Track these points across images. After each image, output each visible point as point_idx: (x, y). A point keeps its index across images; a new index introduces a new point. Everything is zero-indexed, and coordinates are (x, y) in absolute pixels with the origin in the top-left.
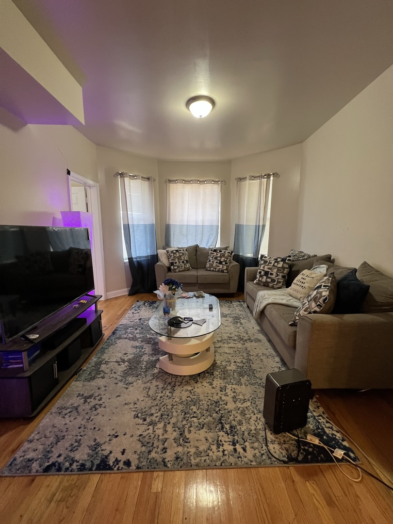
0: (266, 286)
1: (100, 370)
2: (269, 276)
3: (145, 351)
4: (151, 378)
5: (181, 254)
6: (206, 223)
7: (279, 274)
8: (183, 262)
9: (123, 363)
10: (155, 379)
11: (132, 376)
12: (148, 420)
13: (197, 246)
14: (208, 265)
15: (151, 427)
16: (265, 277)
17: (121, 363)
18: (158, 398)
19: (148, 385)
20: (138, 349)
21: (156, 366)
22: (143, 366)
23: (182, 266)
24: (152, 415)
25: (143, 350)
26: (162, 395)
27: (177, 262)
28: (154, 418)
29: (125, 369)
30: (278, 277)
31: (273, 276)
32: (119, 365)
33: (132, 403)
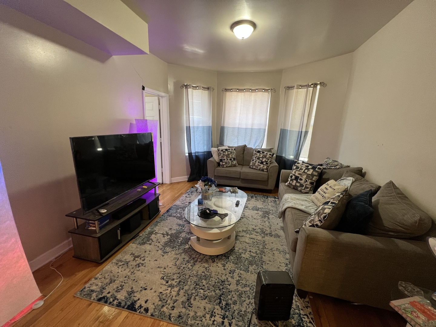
0: (295, 189)
1: (150, 238)
2: (299, 181)
3: (185, 229)
4: (181, 252)
5: (229, 153)
6: (256, 127)
7: (307, 180)
8: (231, 159)
9: (166, 236)
10: (184, 253)
11: (169, 247)
12: (170, 283)
13: (245, 146)
14: (251, 164)
15: (169, 289)
16: (295, 181)
17: (165, 236)
18: (182, 268)
19: (178, 256)
20: (180, 227)
21: (189, 243)
22: (180, 241)
23: (230, 163)
24: (173, 279)
25: (183, 228)
26: (185, 266)
27: (226, 159)
28: (174, 282)
29: (167, 240)
30: (306, 183)
31: (302, 182)
32: (164, 237)
33: (163, 268)
